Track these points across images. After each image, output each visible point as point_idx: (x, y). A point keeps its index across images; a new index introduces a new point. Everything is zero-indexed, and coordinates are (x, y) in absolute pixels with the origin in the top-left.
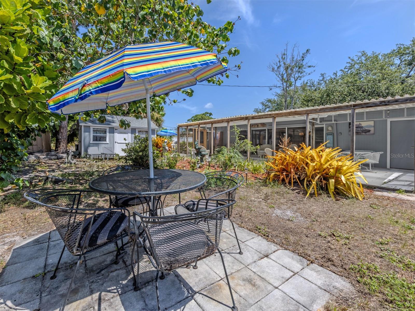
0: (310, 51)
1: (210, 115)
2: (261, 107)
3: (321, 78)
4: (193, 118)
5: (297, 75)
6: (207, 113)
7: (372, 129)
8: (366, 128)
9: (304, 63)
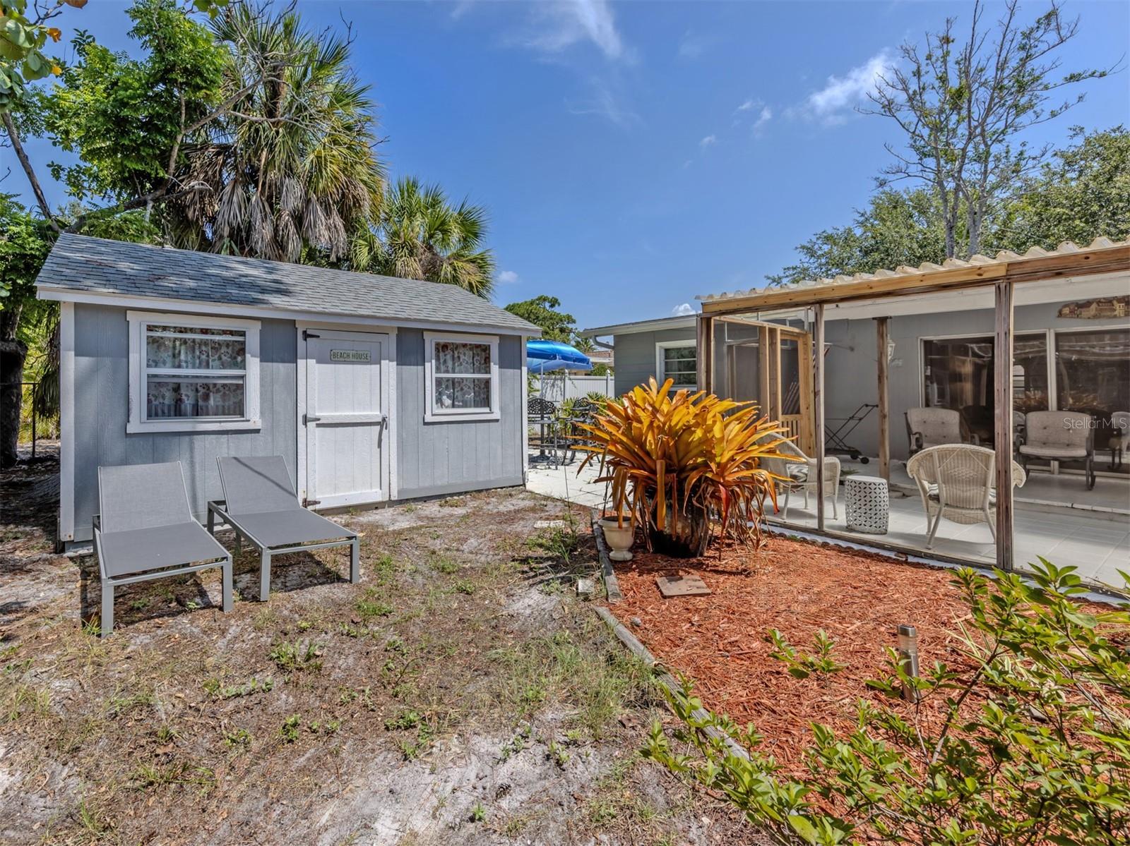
1: (552, 306)
6: (545, 300)
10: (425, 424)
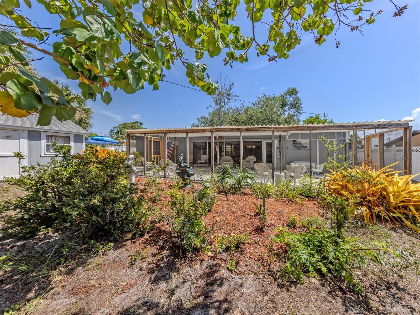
0: (235, 84)
1: (140, 125)
2: (197, 122)
3: (242, 106)
4: (120, 126)
5: (226, 101)
6: (138, 123)
7: (308, 146)
8: (305, 145)
9: (231, 92)
10: (41, 157)
